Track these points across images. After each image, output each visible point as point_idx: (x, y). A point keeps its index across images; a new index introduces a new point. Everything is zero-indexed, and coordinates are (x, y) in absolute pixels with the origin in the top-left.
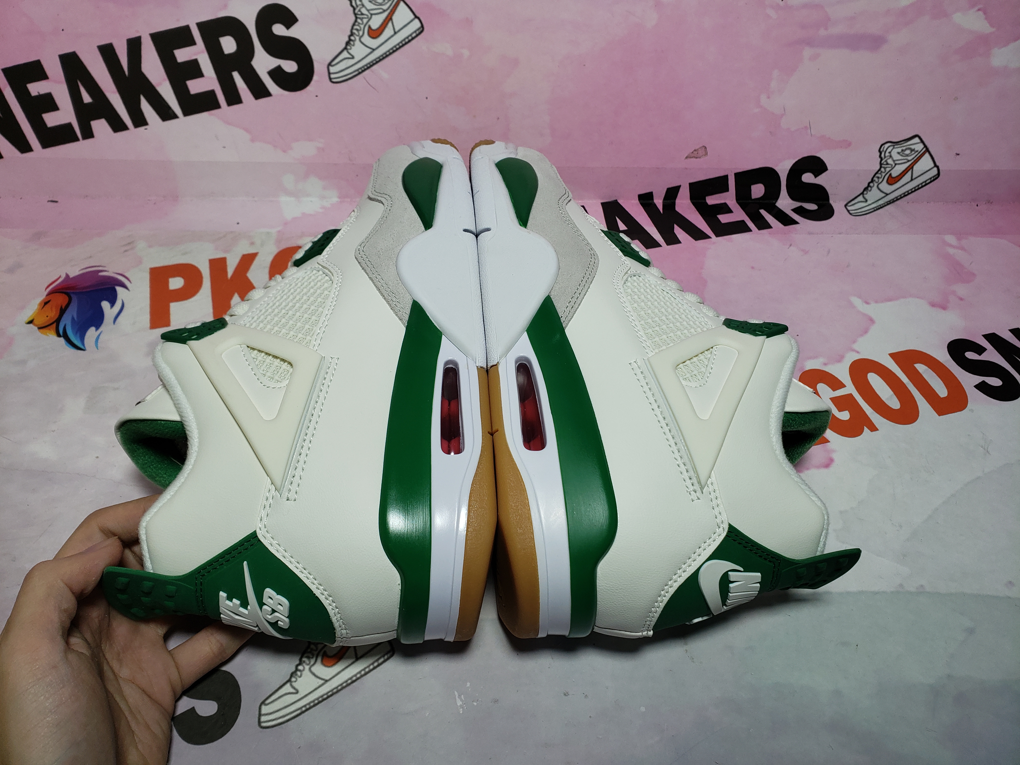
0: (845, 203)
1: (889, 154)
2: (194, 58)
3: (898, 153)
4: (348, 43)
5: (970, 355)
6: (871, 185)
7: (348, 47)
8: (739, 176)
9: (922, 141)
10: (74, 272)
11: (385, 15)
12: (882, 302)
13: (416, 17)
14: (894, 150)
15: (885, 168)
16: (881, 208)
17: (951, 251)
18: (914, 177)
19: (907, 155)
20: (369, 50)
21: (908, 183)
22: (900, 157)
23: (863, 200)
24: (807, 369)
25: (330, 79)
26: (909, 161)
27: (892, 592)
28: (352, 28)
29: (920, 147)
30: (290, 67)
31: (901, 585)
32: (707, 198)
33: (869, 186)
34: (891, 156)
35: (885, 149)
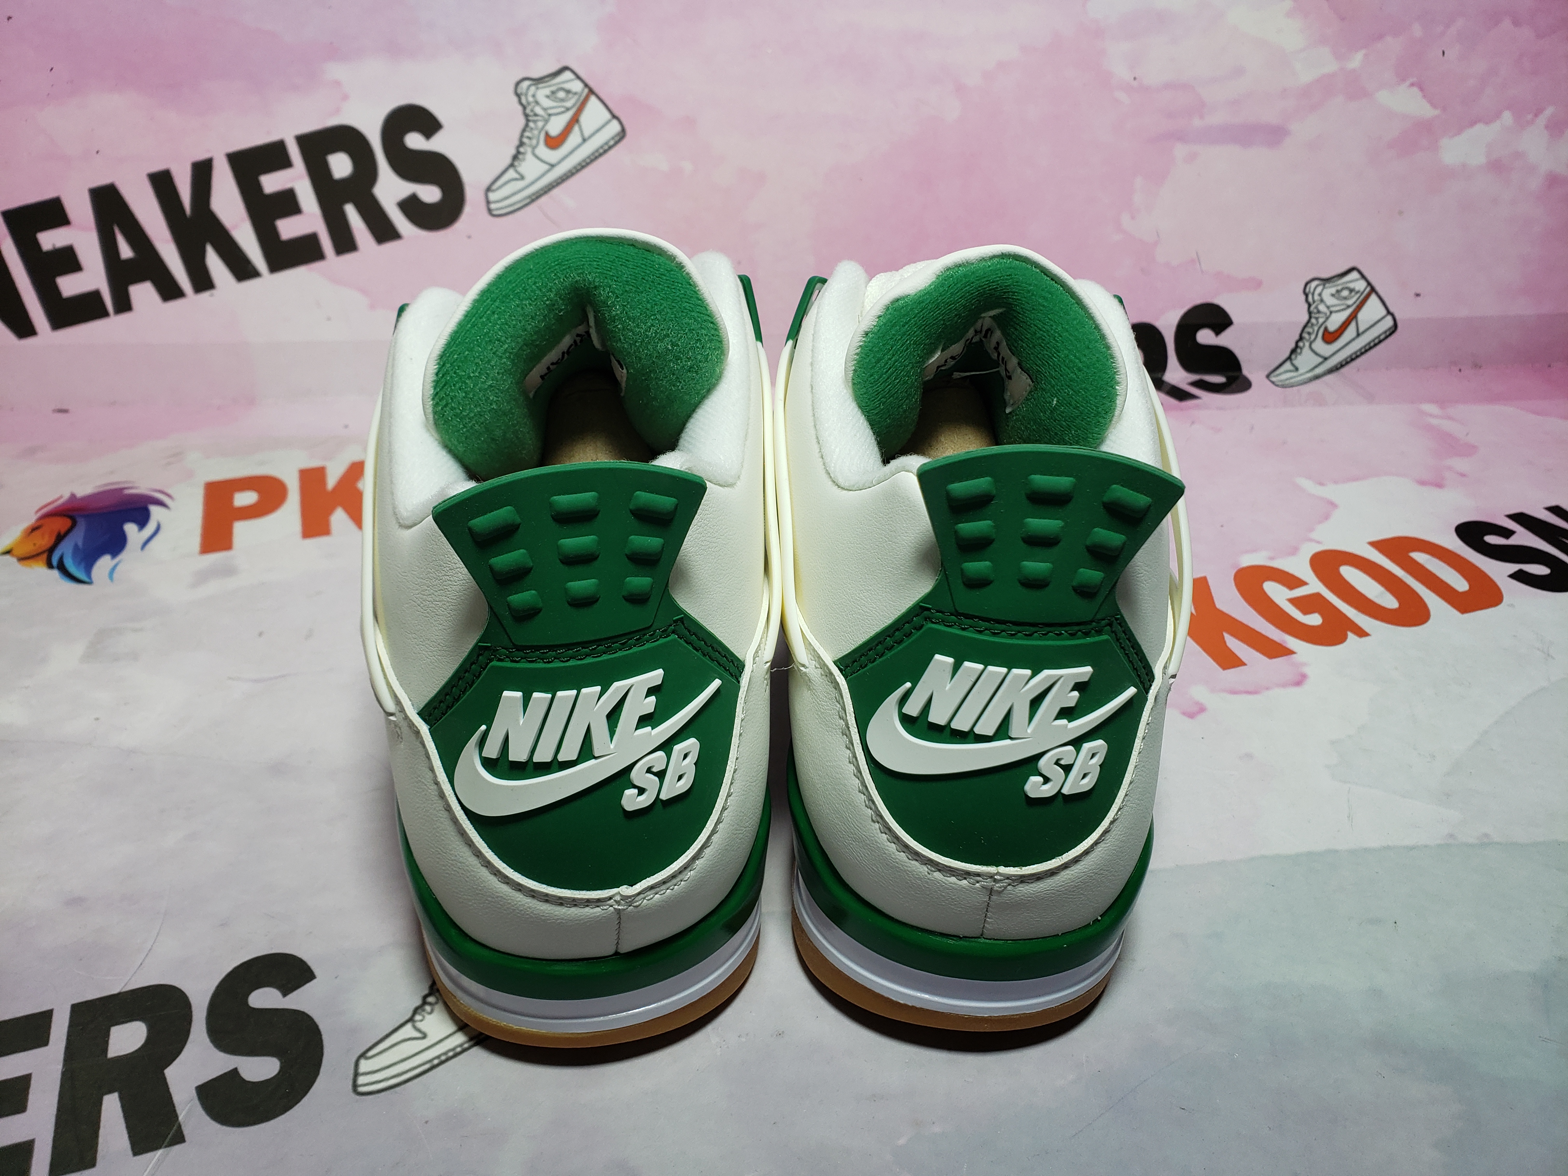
0: (1266, 373)
1: (1319, 298)
2: (288, 186)
3: (1333, 295)
4: (515, 157)
5: (1493, 540)
6: (1301, 344)
7: (516, 163)
9: (1363, 277)
12: (1343, 482)
13: (614, 117)
14: (1325, 291)
17: (1435, 422)
18: (1361, 330)
19: (1345, 298)
20: (547, 167)
21: (1353, 339)
22: (1335, 302)
23: (1292, 368)
24: (1244, 566)
25: (490, 211)
26: (1349, 307)
27: (1439, 846)
28: (522, 136)
29: (1361, 285)
30: (430, 194)
31: (1451, 836)
33: (1297, 346)
34: (1322, 300)
35: (1312, 290)
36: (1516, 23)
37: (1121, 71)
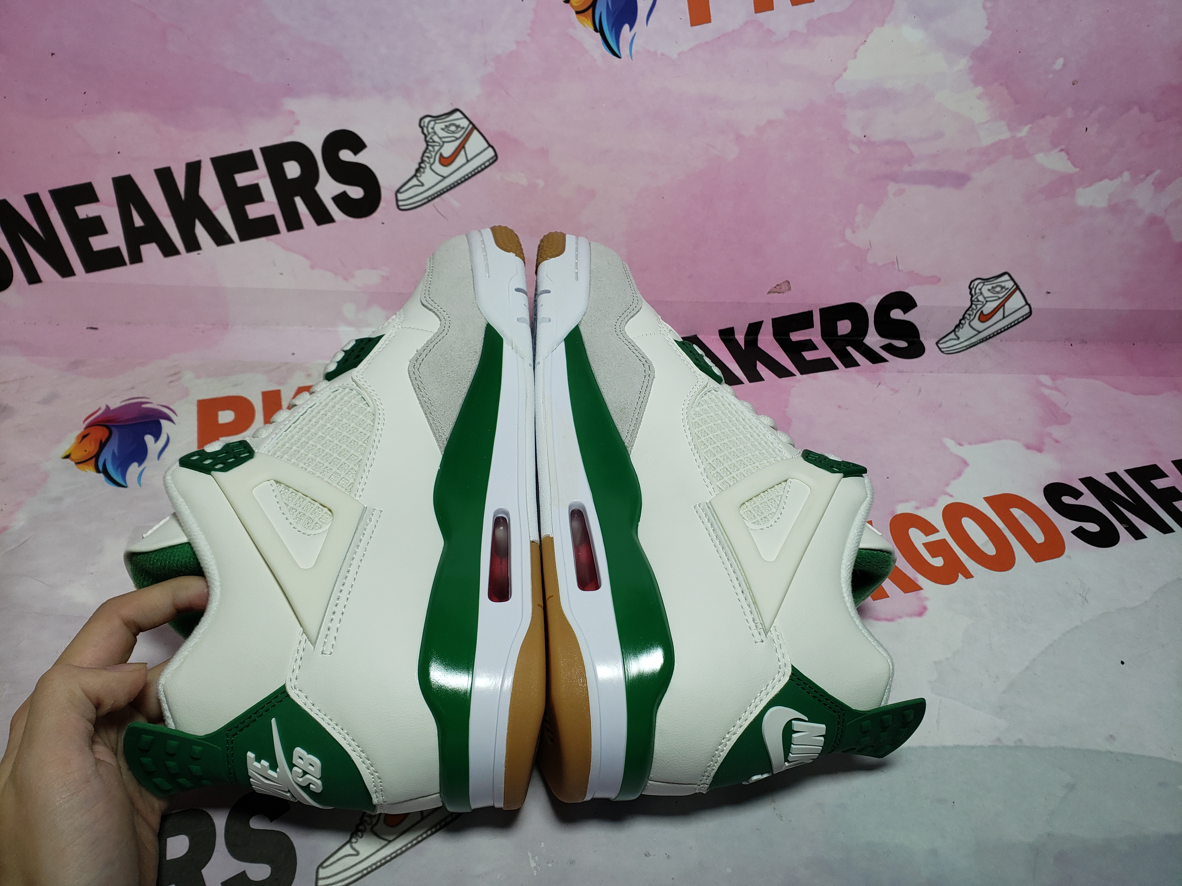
0: (936, 340)
1: (979, 291)
2: (255, 182)
3: (989, 290)
4: (418, 170)
5: (1067, 500)
6: (963, 322)
7: (418, 175)
8: (824, 312)
9: (1012, 279)
10: (115, 403)
11: (457, 143)
12: (976, 443)
13: (490, 146)
14: (984, 287)
15: (976, 305)
16: (974, 346)
17: (1046, 392)
18: (1006, 314)
19: (998, 293)
20: (440, 178)
21: (1000, 320)
22: (990, 294)
23: (955, 337)
24: (898, 513)
25: (398, 206)
26: (1000, 298)
27: (989, 747)
28: (423, 155)
29: (1010, 284)
30: (356, 192)
31: (999, 739)
32: (791, 334)
33: (960, 323)
34: (981, 293)
35: (975, 286)
36: (1142, 110)
37: (856, 131)
